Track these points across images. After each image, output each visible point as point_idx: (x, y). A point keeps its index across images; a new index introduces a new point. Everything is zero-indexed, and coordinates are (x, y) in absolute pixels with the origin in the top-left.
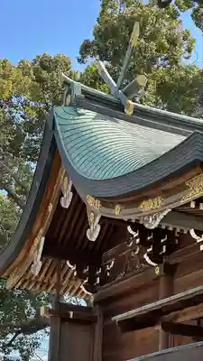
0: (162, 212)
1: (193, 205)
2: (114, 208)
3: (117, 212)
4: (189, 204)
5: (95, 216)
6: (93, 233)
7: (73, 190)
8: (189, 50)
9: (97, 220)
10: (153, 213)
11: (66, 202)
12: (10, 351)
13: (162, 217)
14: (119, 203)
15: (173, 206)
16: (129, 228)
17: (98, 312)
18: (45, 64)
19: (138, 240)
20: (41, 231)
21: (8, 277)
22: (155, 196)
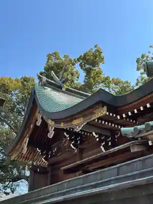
0: (82, 124)
1: (96, 120)
2: (60, 124)
3: (62, 125)
4: (95, 120)
5: (52, 128)
6: (51, 135)
7: (42, 118)
8: (78, 78)
9: (53, 129)
10: (78, 125)
11: (39, 124)
12: (6, 189)
13: (82, 126)
14: (63, 122)
15: (88, 121)
16: (65, 134)
17: (49, 169)
18: (25, 80)
19: (68, 138)
20: (27, 135)
21: (12, 155)
22: (80, 117)
